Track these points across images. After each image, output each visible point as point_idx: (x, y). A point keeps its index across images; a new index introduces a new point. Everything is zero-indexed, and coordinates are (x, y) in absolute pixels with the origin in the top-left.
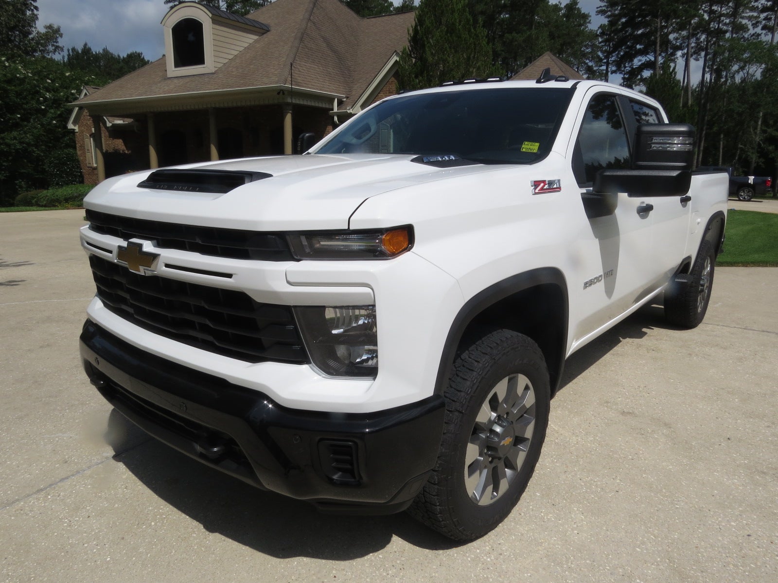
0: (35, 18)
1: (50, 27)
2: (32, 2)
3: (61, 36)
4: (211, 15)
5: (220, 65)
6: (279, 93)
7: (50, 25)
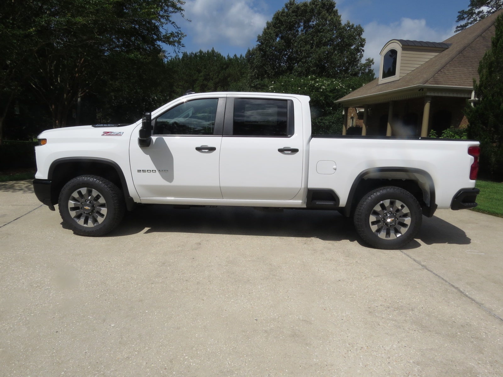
0: (362, 56)
1: (368, 60)
2: (362, 48)
3: (373, 64)
4: (401, 46)
5: (404, 75)
6: (419, 90)
7: (369, 58)
